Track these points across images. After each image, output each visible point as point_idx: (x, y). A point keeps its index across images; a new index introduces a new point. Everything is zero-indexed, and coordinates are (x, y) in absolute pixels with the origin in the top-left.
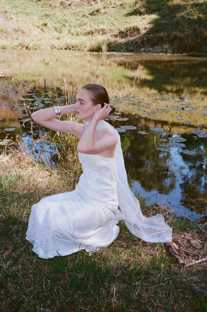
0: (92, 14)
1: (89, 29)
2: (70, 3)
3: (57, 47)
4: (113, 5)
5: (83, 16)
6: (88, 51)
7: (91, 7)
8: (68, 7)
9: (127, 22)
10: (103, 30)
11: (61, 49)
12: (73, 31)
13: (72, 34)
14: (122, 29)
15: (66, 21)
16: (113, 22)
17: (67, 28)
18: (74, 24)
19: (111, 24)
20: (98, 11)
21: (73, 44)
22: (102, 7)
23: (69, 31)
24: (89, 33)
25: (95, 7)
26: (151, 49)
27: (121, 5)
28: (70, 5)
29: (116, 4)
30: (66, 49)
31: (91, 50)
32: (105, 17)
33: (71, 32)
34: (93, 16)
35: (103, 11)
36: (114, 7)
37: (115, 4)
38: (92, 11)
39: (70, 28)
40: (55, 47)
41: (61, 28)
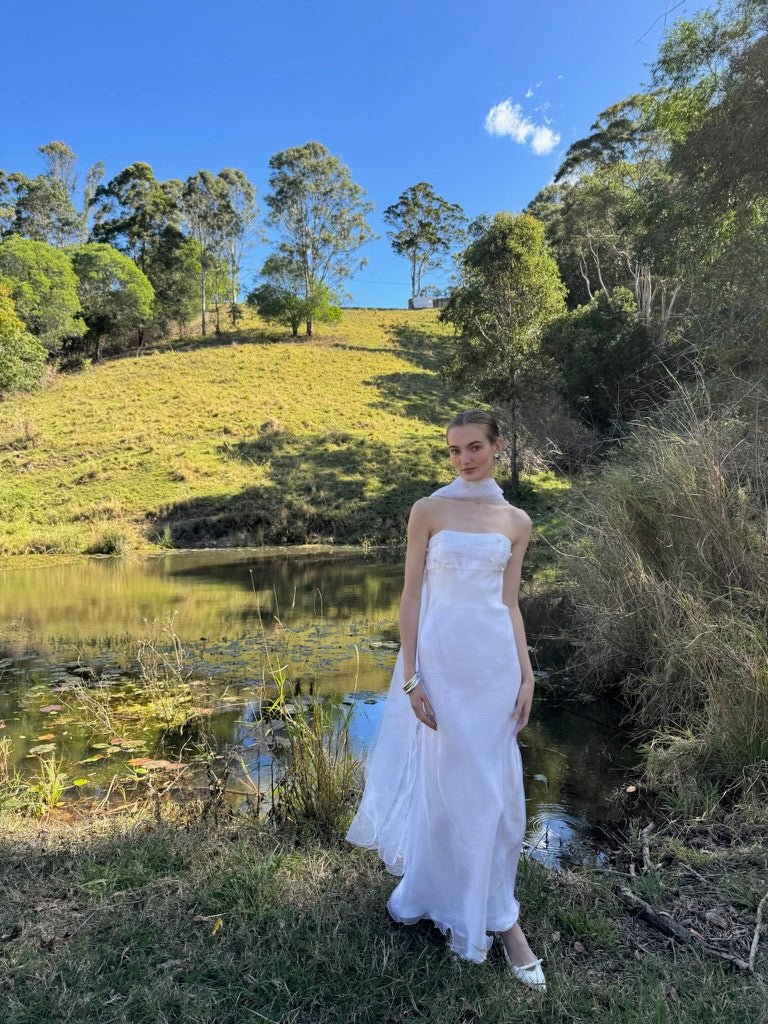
0: (79, 482)
1: (77, 511)
2: (26, 461)
3: (12, 549)
4: (123, 465)
5: (60, 486)
6: (83, 553)
7: (75, 469)
8: (22, 469)
9: (158, 495)
10: (107, 511)
11: (21, 553)
12: (39, 515)
13: (40, 523)
14: (151, 508)
15: (23, 497)
16: (129, 495)
17: (26, 511)
18: (42, 503)
19: (124, 500)
20: (91, 476)
21: (48, 542)
22: (100, 470)
23: (32, 517)
24: (77, 519)
25: (85, 468)
26: (215, 543)
27: (140, 464)
28: (25, 466)
29: (129, 463)
30: (32, 552)
31: (89, 552)
32: (108, 486)
33: (36, 518)
34: (83, 487)
35: (102, 475)
36: (125, 469)
37: (126, 462)
38: (79, 475)
39: (32, 510)
40: (6, 551)
41: (12, 510)
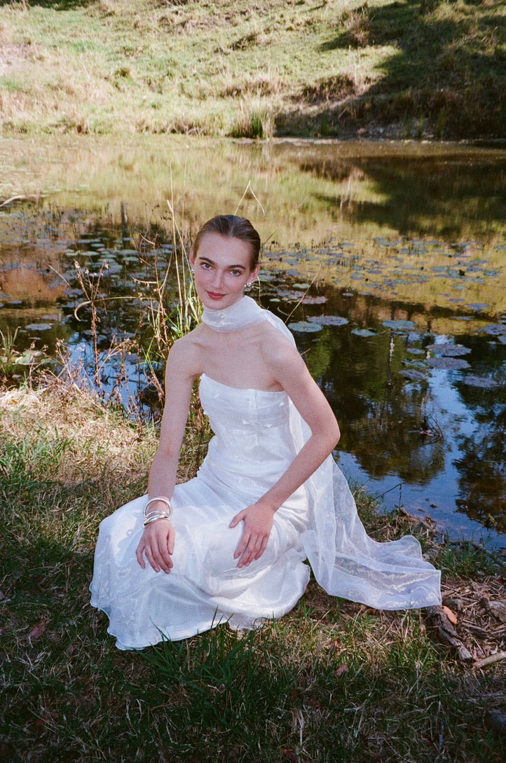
0: (236, 46)
1: (229, 82)
2: (185, 19)
3: (153, 127)
4: (289, 24)
5: (216, 51)
6: (228, 136)
7: (235, 30)
8: (180, 28)
9: (322, 65)
10: (263, 85)
11: (163, 131)
12: (191, 87)
13: (190, 97)
14: (311, 83)
15: (175, 64)
16: (289, 64)
17: (177, 81)
18: (195, 71)
19: (283, 70)
20: (251, 38)
21: (192, 120)
22: (262, 30)
23: (183, 89)
24: (229, 93)
25: (246, 28)
26: (381, 130)
27: (309, 23)
28: (183, 24)
29: (296, 22)
30: (173, 131)
31: (236, 134)
32: (268, 52)
33: (186, 91)
34: (240, 52)
35: (263, 38)
36: (290, 29)
37: (292, 21)
38: (236, 39)
39: (183, 81)
40: (147, 128)
41: (162, 80)
